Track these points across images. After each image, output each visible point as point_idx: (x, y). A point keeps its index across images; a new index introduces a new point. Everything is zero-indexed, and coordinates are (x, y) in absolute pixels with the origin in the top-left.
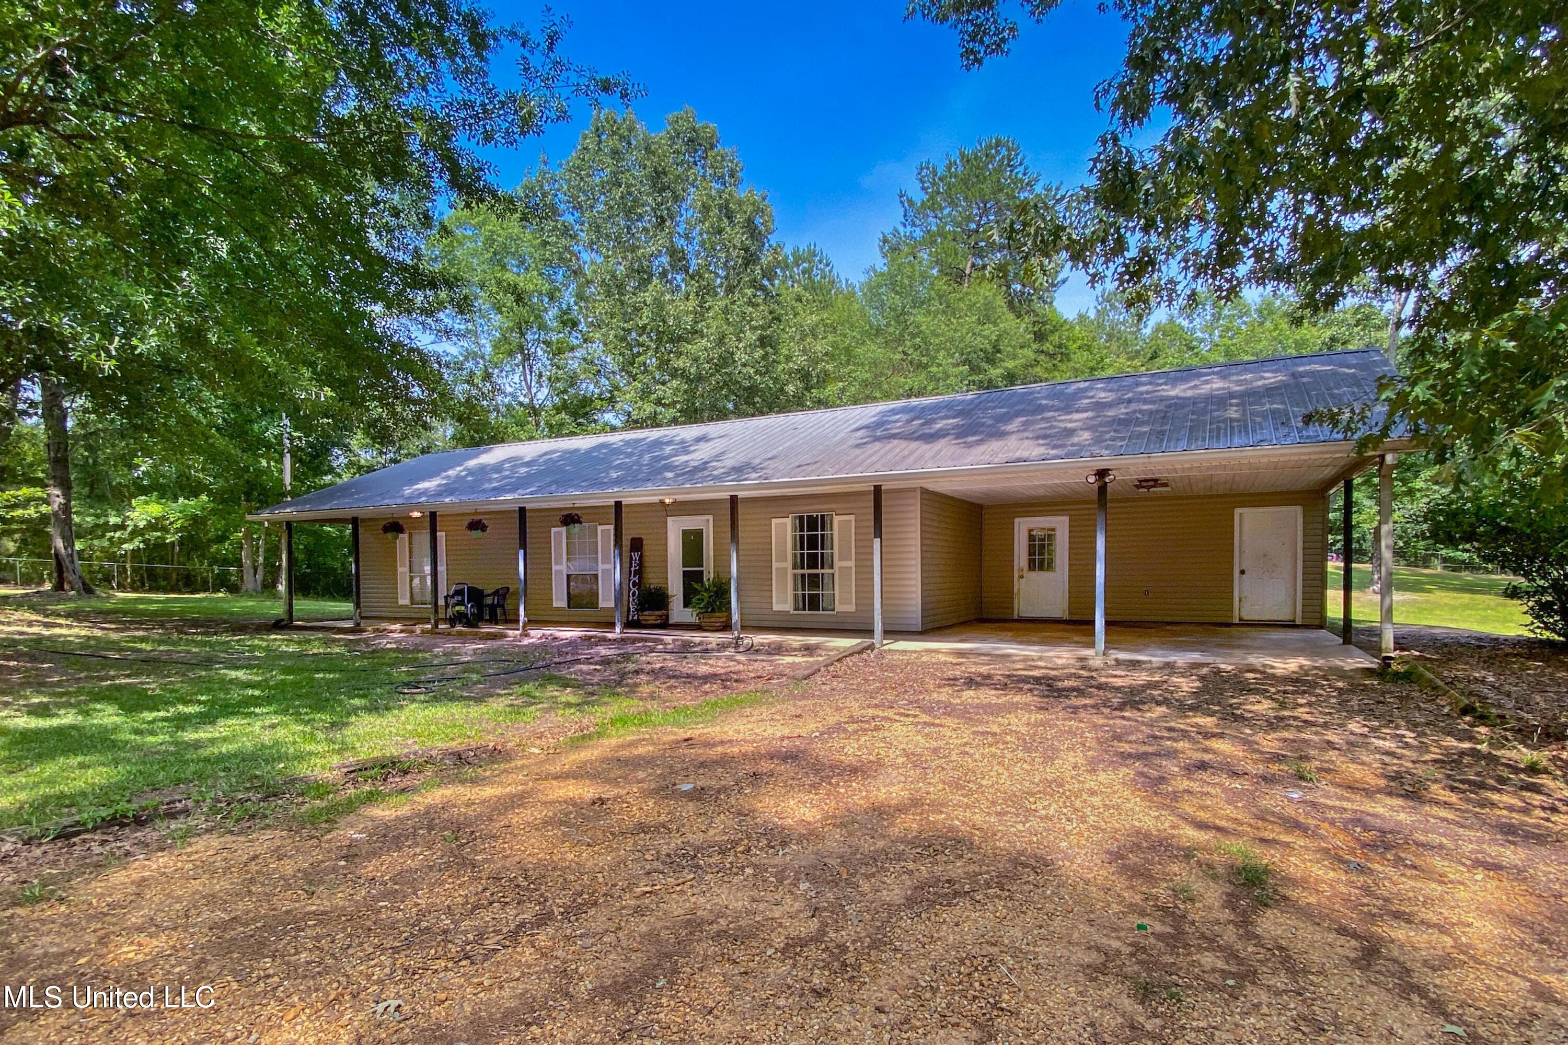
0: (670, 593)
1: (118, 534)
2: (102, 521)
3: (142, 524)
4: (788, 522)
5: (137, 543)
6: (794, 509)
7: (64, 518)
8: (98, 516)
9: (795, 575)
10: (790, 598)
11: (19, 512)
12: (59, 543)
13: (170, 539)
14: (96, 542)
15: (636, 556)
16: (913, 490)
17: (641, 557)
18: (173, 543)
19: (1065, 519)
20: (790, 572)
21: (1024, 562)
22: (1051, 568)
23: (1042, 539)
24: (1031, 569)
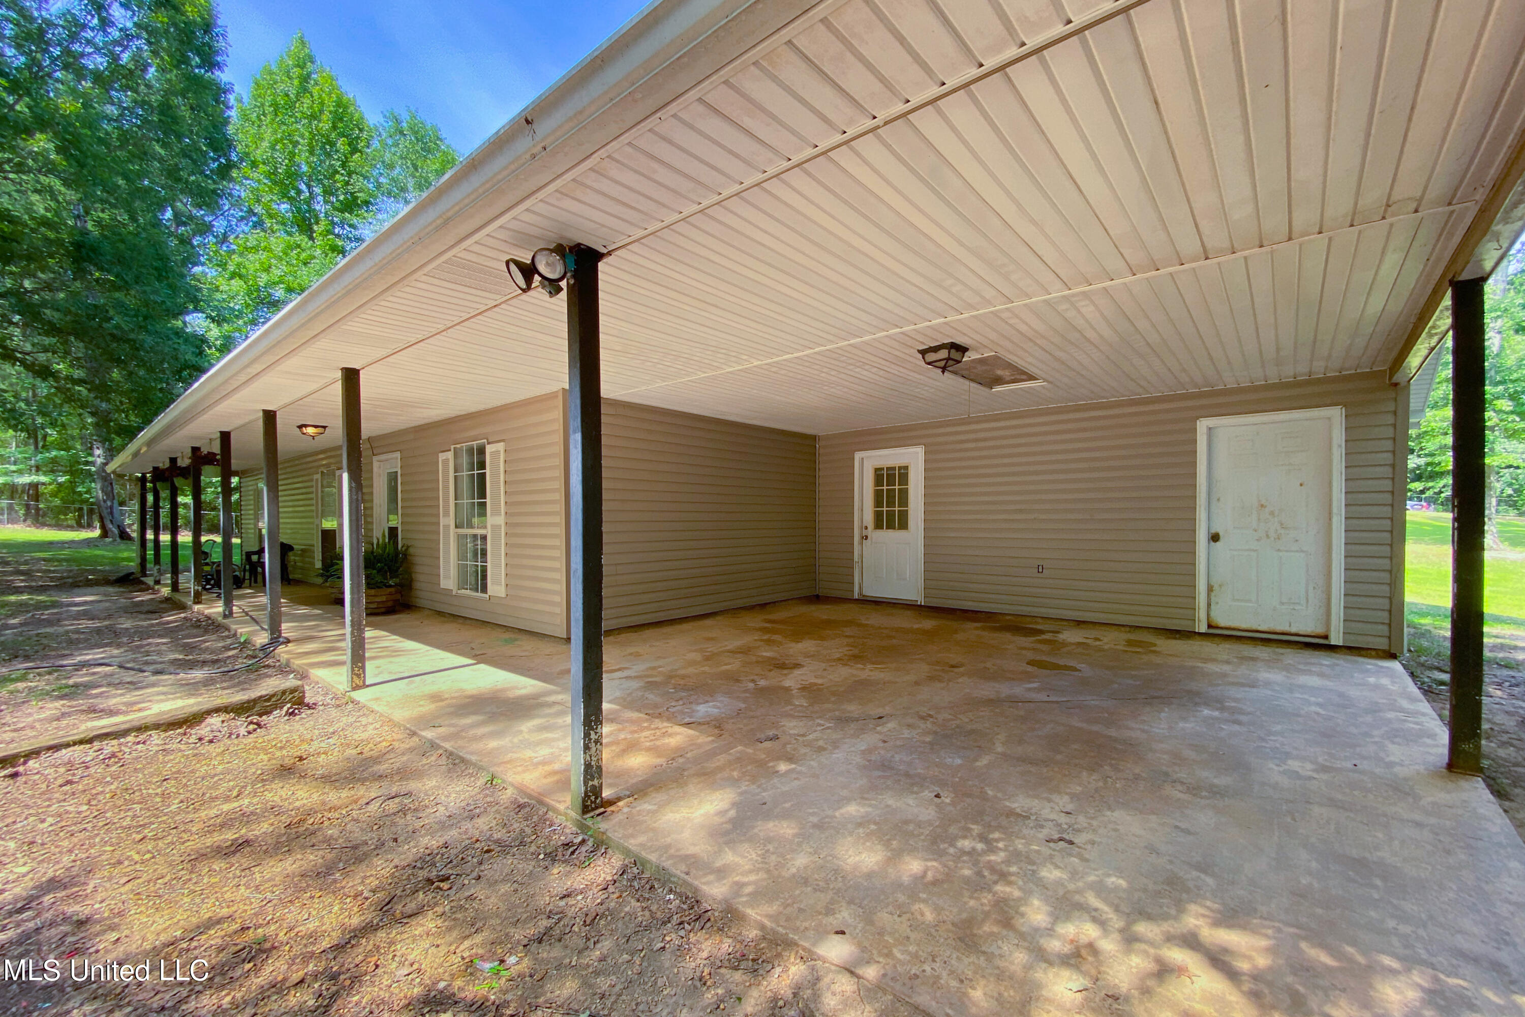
4: (450, 456)
6: (458, 437)
9: (457, 537)
10: (453, 571)
19: (920, 452)
20: (453, 532)
21: (869, 517)
22: (903, 525)
23: (891, 482)
24: (878, 525)
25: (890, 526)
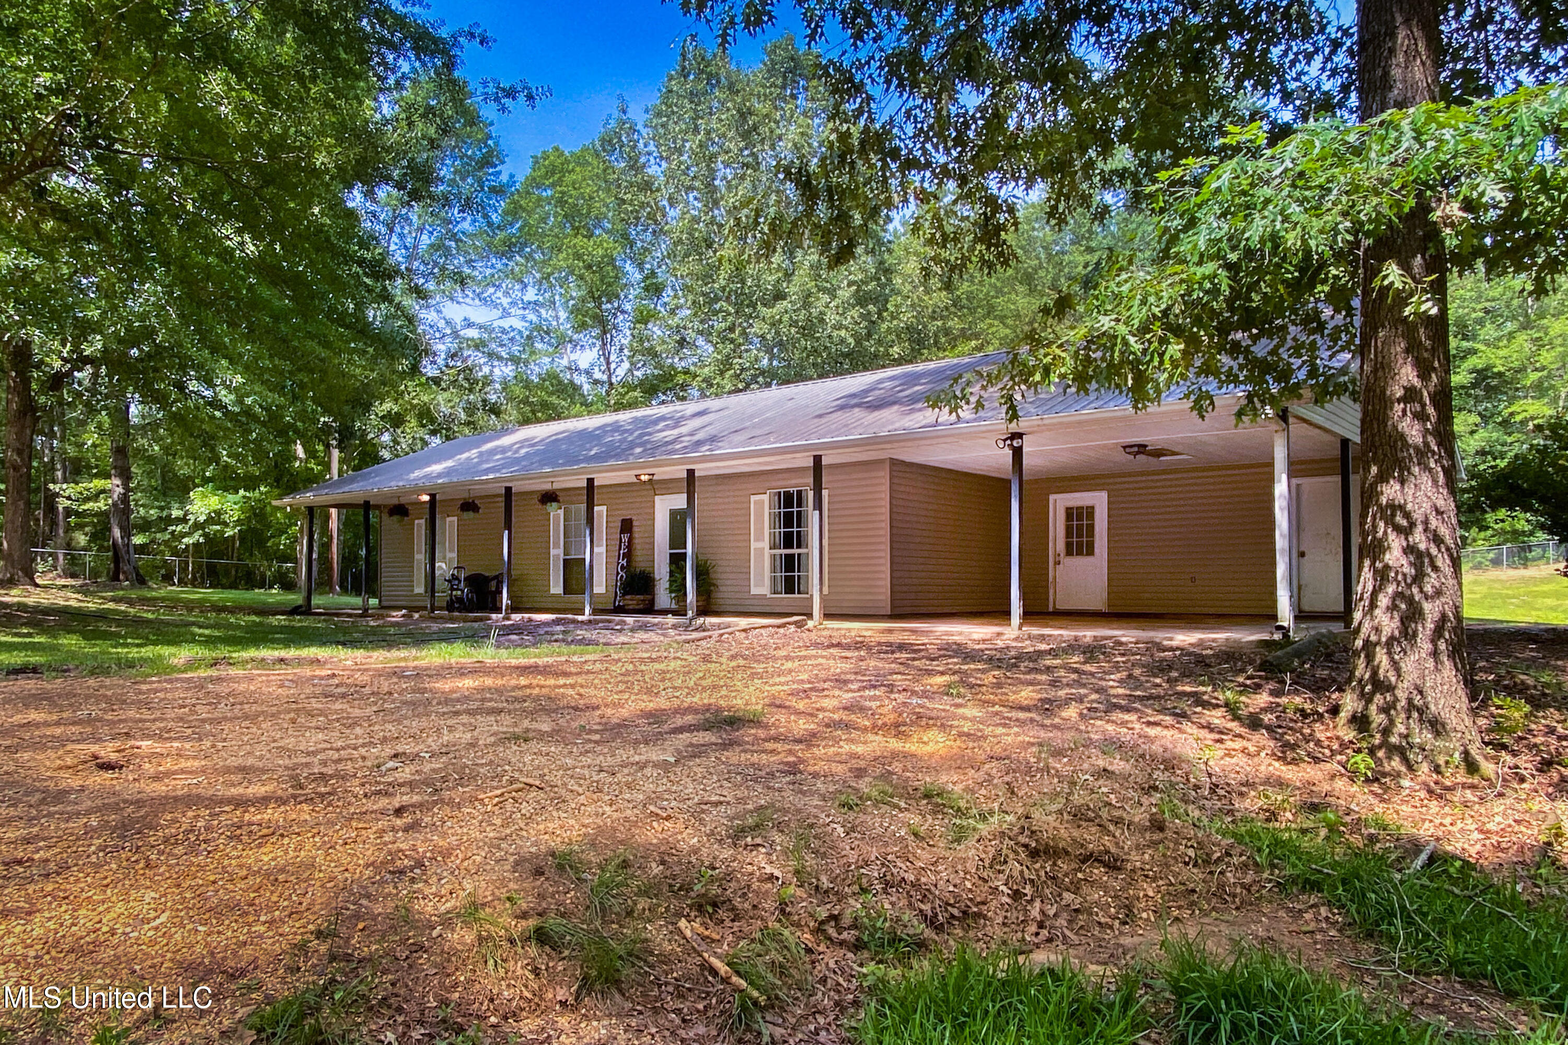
0: (657, 577)
1: (179, 528)
2: (165, 514)
3: (202, 518)
4: (765, 498)
5: (197, 537)
6: (774, 484)
7: (123, 508)
8: (162, 509)
9: (774, 557)
10: (767, 582)
11: (89, 505)
12: (117, 533)
13: (229, 533)
14: (158, 535)
15: (625, 538)
16: (881, 461)
17: (630, 540)
18: (233, 537)
19: (1104, 495)
20: (767, 552)
21: (1061, 546)
22: (1090, 552)
23: (1080, 518)
24: (1069, 553)
25: (1080, 553)
